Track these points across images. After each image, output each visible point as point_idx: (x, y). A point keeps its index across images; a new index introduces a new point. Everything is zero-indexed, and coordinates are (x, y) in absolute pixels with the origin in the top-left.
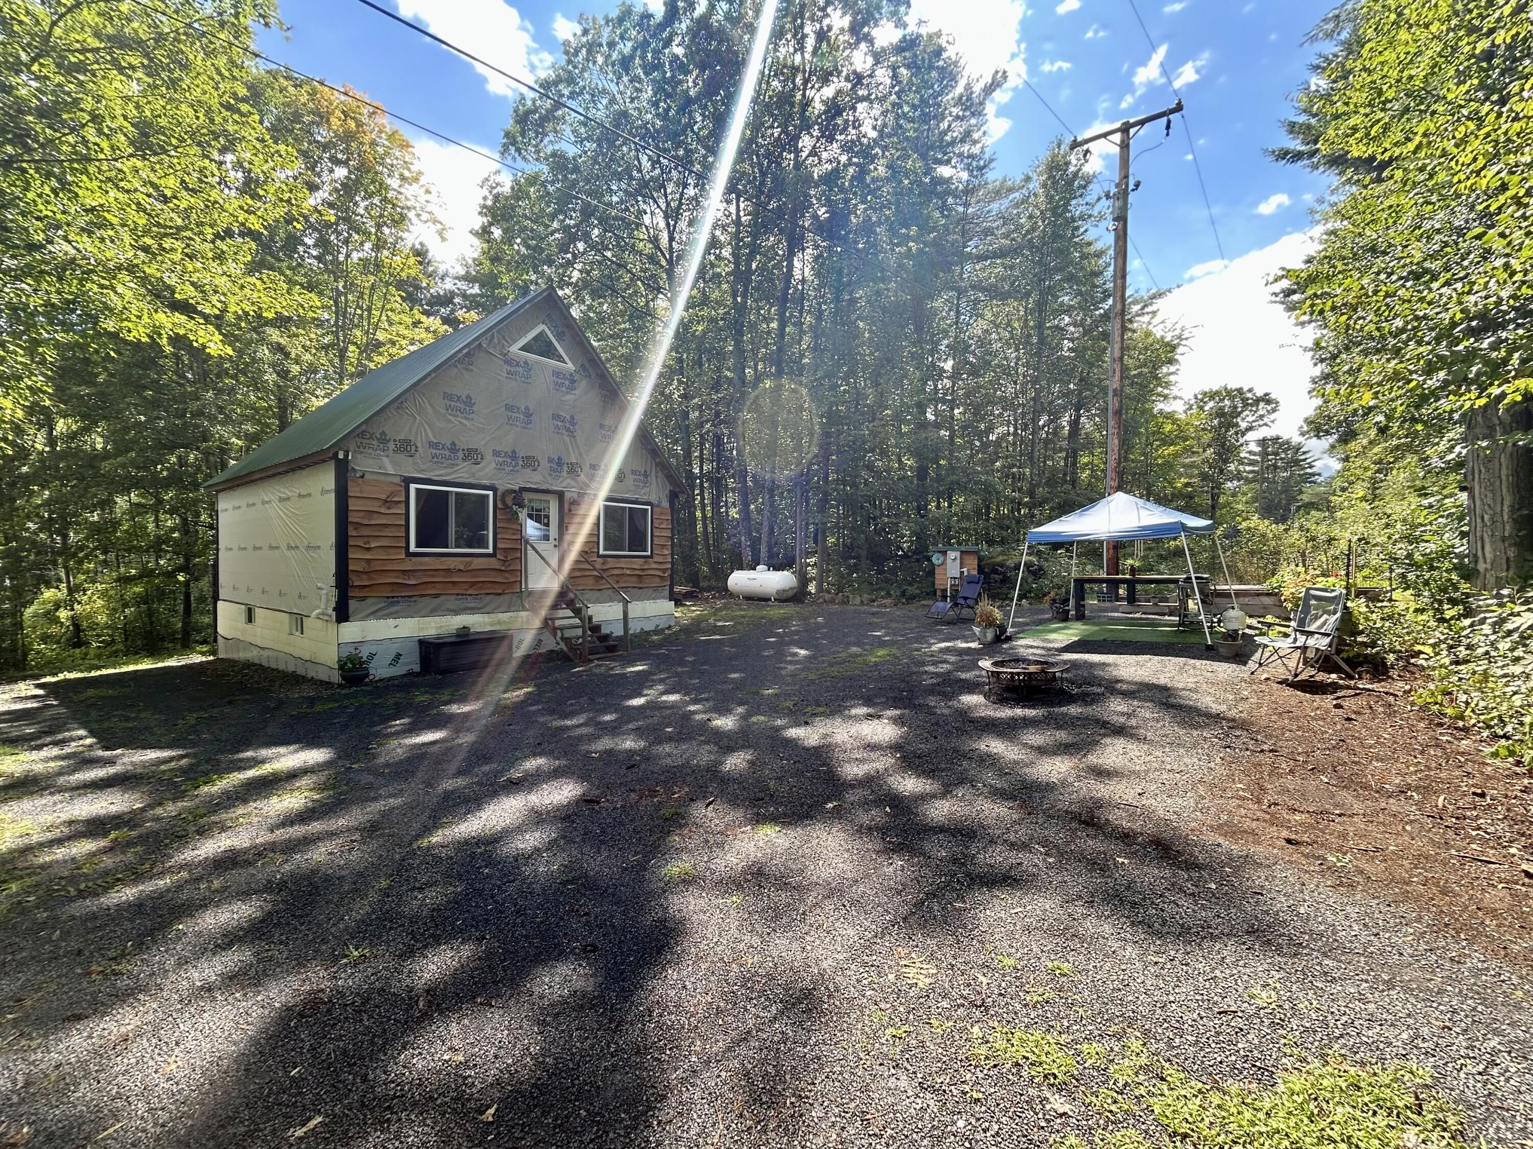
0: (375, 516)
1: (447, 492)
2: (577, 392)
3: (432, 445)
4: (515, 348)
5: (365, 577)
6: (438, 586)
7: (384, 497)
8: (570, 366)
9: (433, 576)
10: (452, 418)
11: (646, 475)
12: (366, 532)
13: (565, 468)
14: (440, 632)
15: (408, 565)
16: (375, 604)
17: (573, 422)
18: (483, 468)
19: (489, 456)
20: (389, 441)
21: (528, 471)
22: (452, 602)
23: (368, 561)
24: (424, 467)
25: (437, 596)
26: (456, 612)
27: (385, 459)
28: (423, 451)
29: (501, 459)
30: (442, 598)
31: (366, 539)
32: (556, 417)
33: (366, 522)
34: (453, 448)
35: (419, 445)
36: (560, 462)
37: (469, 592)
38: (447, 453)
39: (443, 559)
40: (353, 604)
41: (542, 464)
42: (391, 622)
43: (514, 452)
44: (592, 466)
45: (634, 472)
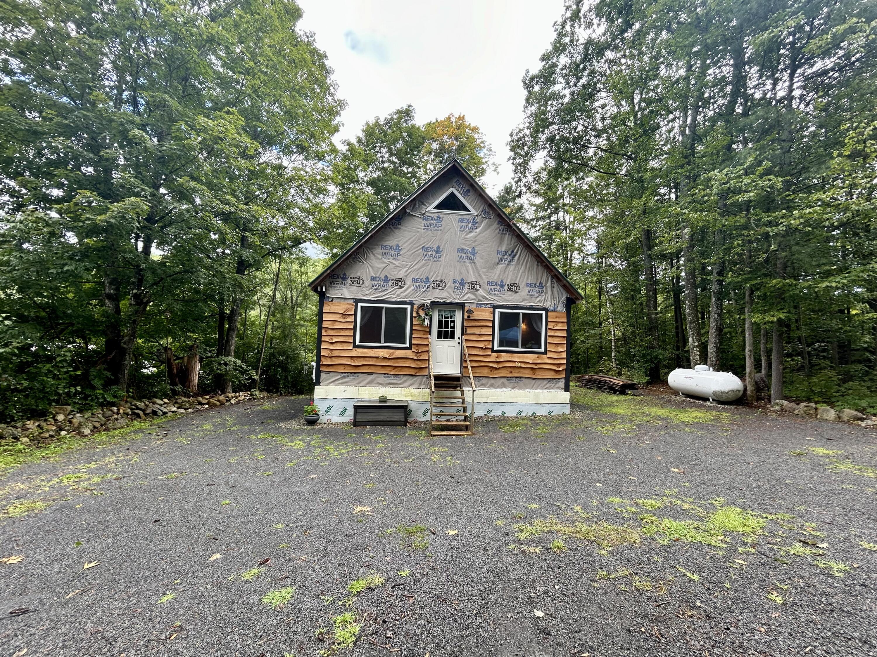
0: (337, 323)
1: (381, 307)
2: (478, 230)
3: (373, 279)
4: (430, 208)
5: (329, 359)
6: (372, 367)
7: (342, 312)
8: (473, 212)
9: (369, 361)
11: (541, 286)
12: (331, 333)
13: (467, 286)
15: (354, 353)
16: (335, 376)
17: (474, 253)
18: (405, 291)
19: (409, 282)
20: (347, 278)
21: (438, 290)
22: (381, 379)
23: (332, 350)
24: (367, 292)
25: (371, 374)
26: (382, 385)
27: (344, 289)
28: (368, 283)
29: (418, 284)
30: (374, 375)
31: (331, 337)
32: (461, 250)
33: (332, 327)
34: (386, 280)
35: (365, 280)
36: (462, 283)
37: (392, 373)
38: (382, 283)
39: (376, 350)
40: (323, 376)
41: (448, 285)
42: (342, 388)
43: (427, 278)
44: (489, 283)
45: (528, 285)
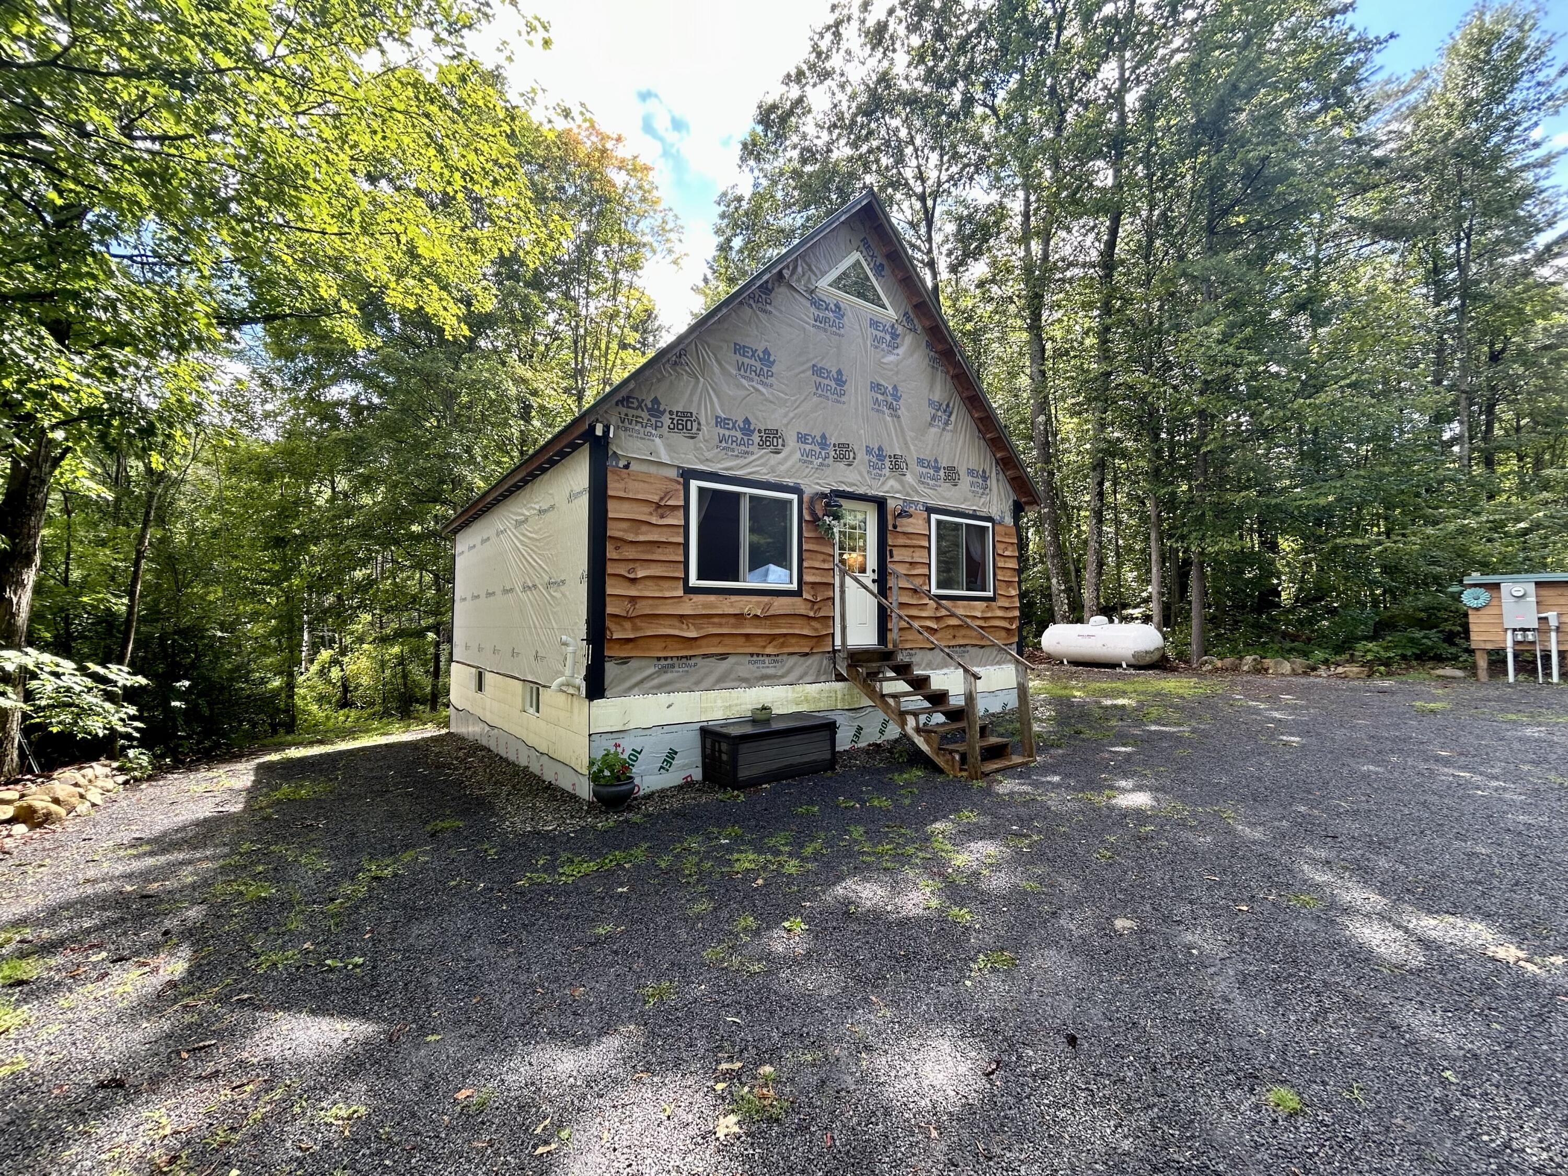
0: (644, 528)
1: (738, 495)
2: (901, 351)
3: (720, 422)
4: (823, 283)
5: (628, 625)
6: (727, 641)
7: (656, 498)
8: (891, 312)
9: (720, 625)
10: (744, 382)
11: (985, 478)
12: (630, 553)
13: (887, 464)
14: (729, 714)
15: (687, 608)
16: (641, 669)
17: (897, 398)
18: (786, 459)
19: (792, 441)
20: (663, 413)
21: (842, 465)
22: (745, 668)
23: (633, 599)
24: (708, 455)
25: (723, 657)
26: (749, 682)
27: (657, 440)
28: (708, 431)
29: (808, 447)
30: (731, 660)
31: (631, 565)
32: (876, 387)
33: (631, 537)
34: (747, 429)
35: (703, 422)
36: (881, 456)
37: (768, 651)
38: (739, 434)
39: (734, 598)
40: (611, 669)
41: (859, 457)
42: (663, 698)
43: (823, 437)
44: (920, 462)
45: (971, 472)
